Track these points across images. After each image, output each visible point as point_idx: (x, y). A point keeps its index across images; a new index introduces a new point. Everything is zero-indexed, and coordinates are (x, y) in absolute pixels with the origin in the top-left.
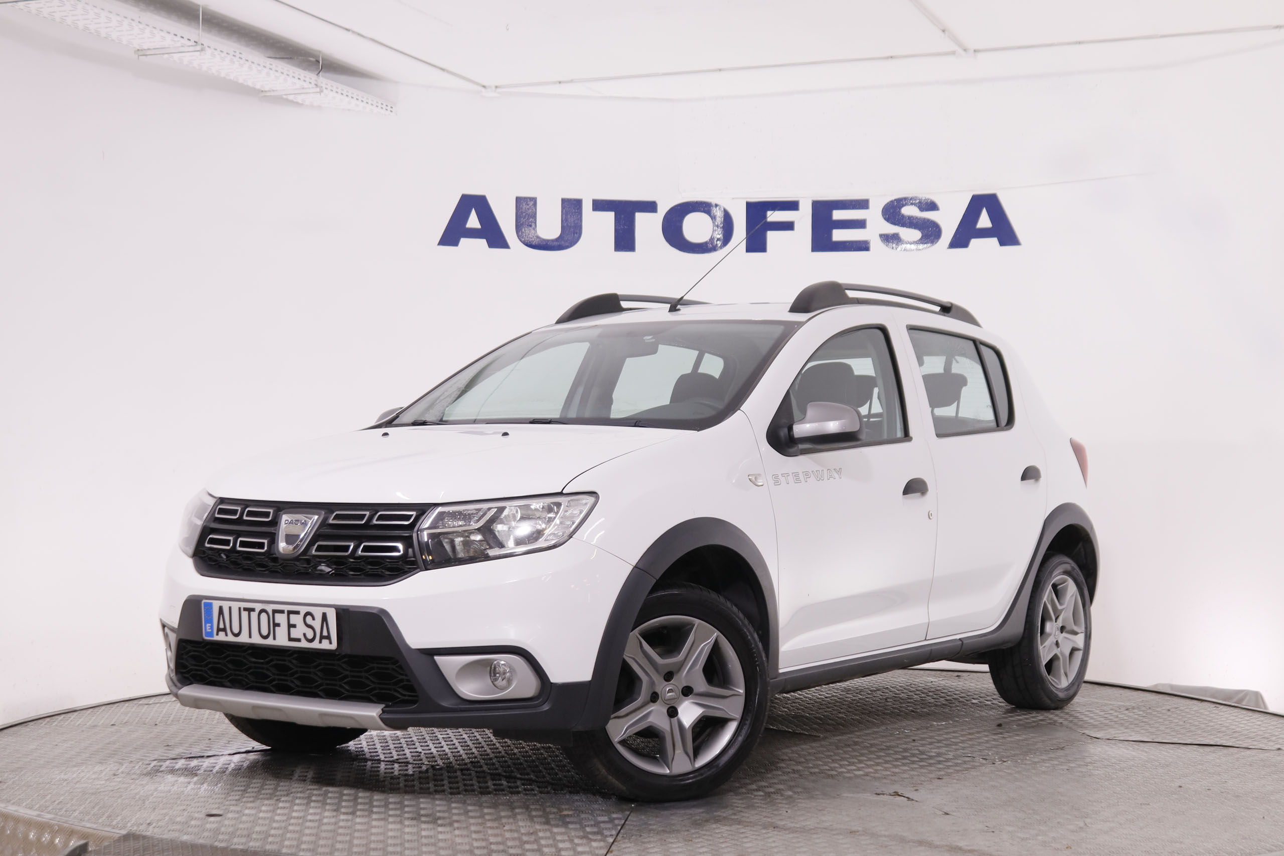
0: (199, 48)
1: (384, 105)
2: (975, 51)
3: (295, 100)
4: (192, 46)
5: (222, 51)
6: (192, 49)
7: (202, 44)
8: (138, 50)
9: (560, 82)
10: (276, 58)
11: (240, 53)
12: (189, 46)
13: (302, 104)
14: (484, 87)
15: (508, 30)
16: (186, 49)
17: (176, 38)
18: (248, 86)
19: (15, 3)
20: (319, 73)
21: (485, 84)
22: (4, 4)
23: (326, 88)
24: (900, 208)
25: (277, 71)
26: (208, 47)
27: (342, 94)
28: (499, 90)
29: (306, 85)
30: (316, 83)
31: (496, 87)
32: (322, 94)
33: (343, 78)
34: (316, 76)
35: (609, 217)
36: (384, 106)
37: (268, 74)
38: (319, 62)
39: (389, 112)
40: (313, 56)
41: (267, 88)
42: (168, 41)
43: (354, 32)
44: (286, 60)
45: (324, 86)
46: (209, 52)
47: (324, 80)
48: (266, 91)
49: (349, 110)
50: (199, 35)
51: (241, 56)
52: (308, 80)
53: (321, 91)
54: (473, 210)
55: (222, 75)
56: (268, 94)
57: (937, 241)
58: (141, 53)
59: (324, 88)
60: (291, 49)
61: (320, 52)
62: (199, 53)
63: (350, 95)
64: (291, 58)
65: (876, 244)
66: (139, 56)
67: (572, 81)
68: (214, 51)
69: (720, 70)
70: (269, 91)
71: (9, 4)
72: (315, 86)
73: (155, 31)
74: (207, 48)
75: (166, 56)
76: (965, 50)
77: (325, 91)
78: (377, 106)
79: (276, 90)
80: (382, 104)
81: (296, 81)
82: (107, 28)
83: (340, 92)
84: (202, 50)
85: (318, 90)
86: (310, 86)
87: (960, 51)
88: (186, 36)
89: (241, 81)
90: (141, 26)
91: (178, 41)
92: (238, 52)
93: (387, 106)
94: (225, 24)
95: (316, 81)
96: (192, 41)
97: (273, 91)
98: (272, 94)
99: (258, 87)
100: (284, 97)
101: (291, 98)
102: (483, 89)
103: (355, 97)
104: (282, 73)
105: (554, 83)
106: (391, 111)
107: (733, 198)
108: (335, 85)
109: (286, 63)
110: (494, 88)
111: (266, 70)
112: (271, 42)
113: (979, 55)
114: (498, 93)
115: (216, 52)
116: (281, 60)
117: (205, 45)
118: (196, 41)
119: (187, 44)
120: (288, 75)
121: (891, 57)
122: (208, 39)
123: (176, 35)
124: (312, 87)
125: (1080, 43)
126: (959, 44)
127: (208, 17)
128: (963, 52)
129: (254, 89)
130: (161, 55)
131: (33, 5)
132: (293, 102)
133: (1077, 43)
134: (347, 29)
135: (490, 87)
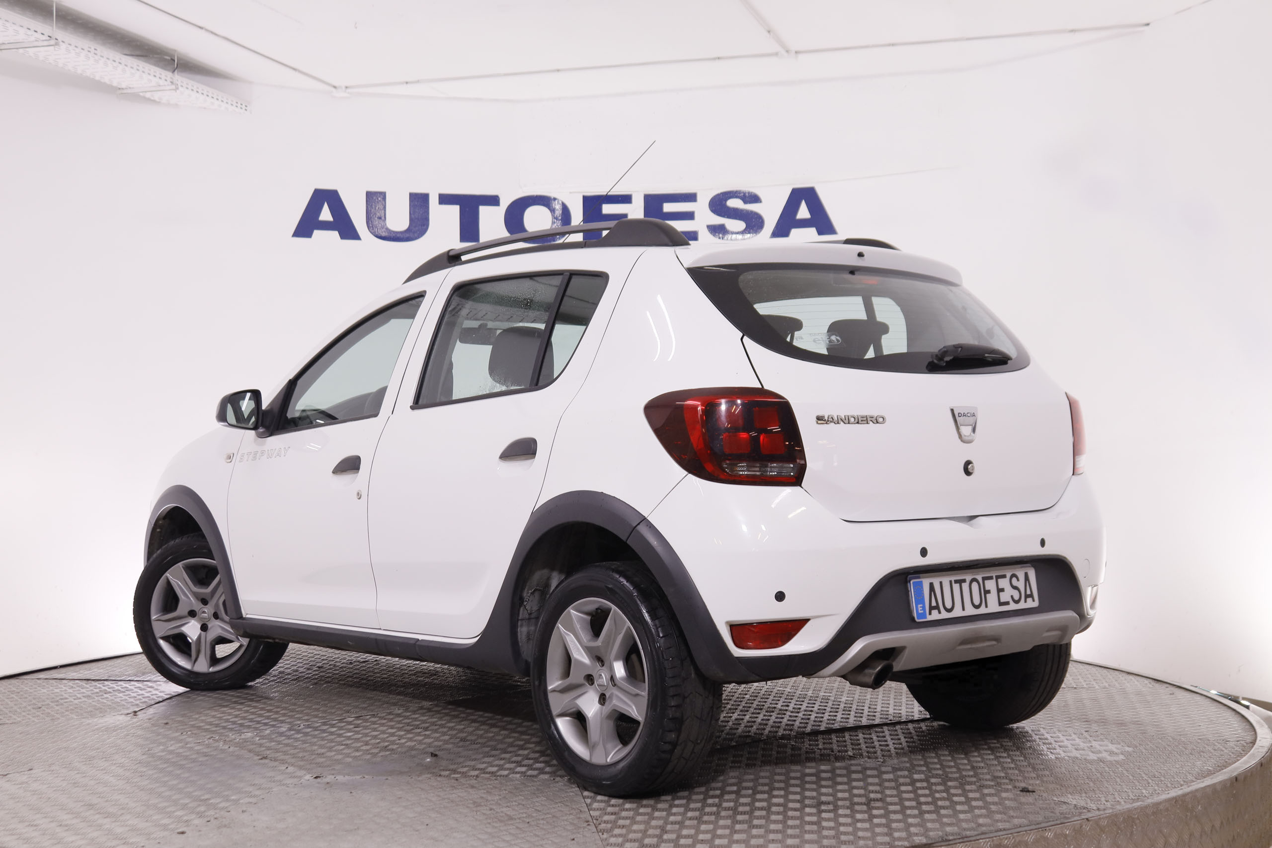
0: (53, 42)
1: (239, 103)
2: (796, 52)
3: (152, 98)
4: (46, 40)
5: (76, 47)
6: (46, 43)
7: (56, 39)
9: (407, 83)
10: (134, 55)
11: (95, 49)
12: (43, 41)
13: (159, 102)
14: (335, 87)
15: (356, 28)
16: (41, 44)
17: (29, 32)
18: (105, 84)
20: (174, 71)
23: (182, 86)
24: (726, 200)
25: (132, 68)
26: (62, 41)
27: (197, 92)
28: (348, 90)
29: (162, 82)
30: (171, 80)
31: (346, 87)
32: (177, 91)
33: (199, 77)
34: (172, 74)
35: (455, 209)
36: (239, 105)
37: (124, 70)
38: (174, 61)
39: (243, 110)
40: (167, 54)
41: (123, 86)
42: (21, 35)
43: (207, 30)
44: (142, 58)
46: (63, 46)
47: (179, 78)
48: (123, 89)
49: (205, 108)
50: (53, 30)
51: (96, 52)
53: (177, 88)
54: (326, 204)
55: (79, 71)
56: (125, 91)
57: (761, 231)
59: (179, 85)
60: (146, 48)
61: (175, 51)
62: (52, 48)
63: (205, 93)
64: (146, 56)
65: (704, 235)
67: (418, 82)
68: (68, 46)
69: (558, 70)
70: (126, 88)
72: (170, 84)
73: (8, 24)
74: (61, 43)
75: (21, 51)
76: (787, 51)
77: (180, 88)
78: (232, 105)
79: (133, 88)
80: (237, 103)
81: (151, 77)
83: (195, 90)
84: (57, 44)
85: (173, 87)
86: (166, 83)
87: (783, 52)
88: (40, 30)
89: (97, 78)
91: (32, 35)
92: (93, 48)
93: (241, 104)
94: (79, 22)
95: (171, 78)
96: (46, 35)
97: (130, 88)
98: (129, 91)
99: (115, 84)
100: (141, 94)
101: (148, 95)
102: (333, 89)
103: (210, 95)
104: (138, 70)
105: (402, 83)
106: (246, 110)
107: (570, 193)
108: (191, 83)
109: (145, 62)
110: (344, 88)
111: (121, 67)
112: (127, 40)
113: (800, 56)
114: (348, 93)
115: (71, 48)
116: (140, 57)
117: (60, 40)
118: (50, 35)
119: (41, 39)
120: (143, 72)
121: (719, 58)
122: (61, 34)
123: (29, 29)
124: (168, 85)
125: (893, 45)
126: (782, 45)
127: (59, 13)
128: (785, 54)
129: (111, 87)
130: (16, 50)
132: (150, 100)
133: (890, 45)
134: (200, 27)
135: (340, 87)
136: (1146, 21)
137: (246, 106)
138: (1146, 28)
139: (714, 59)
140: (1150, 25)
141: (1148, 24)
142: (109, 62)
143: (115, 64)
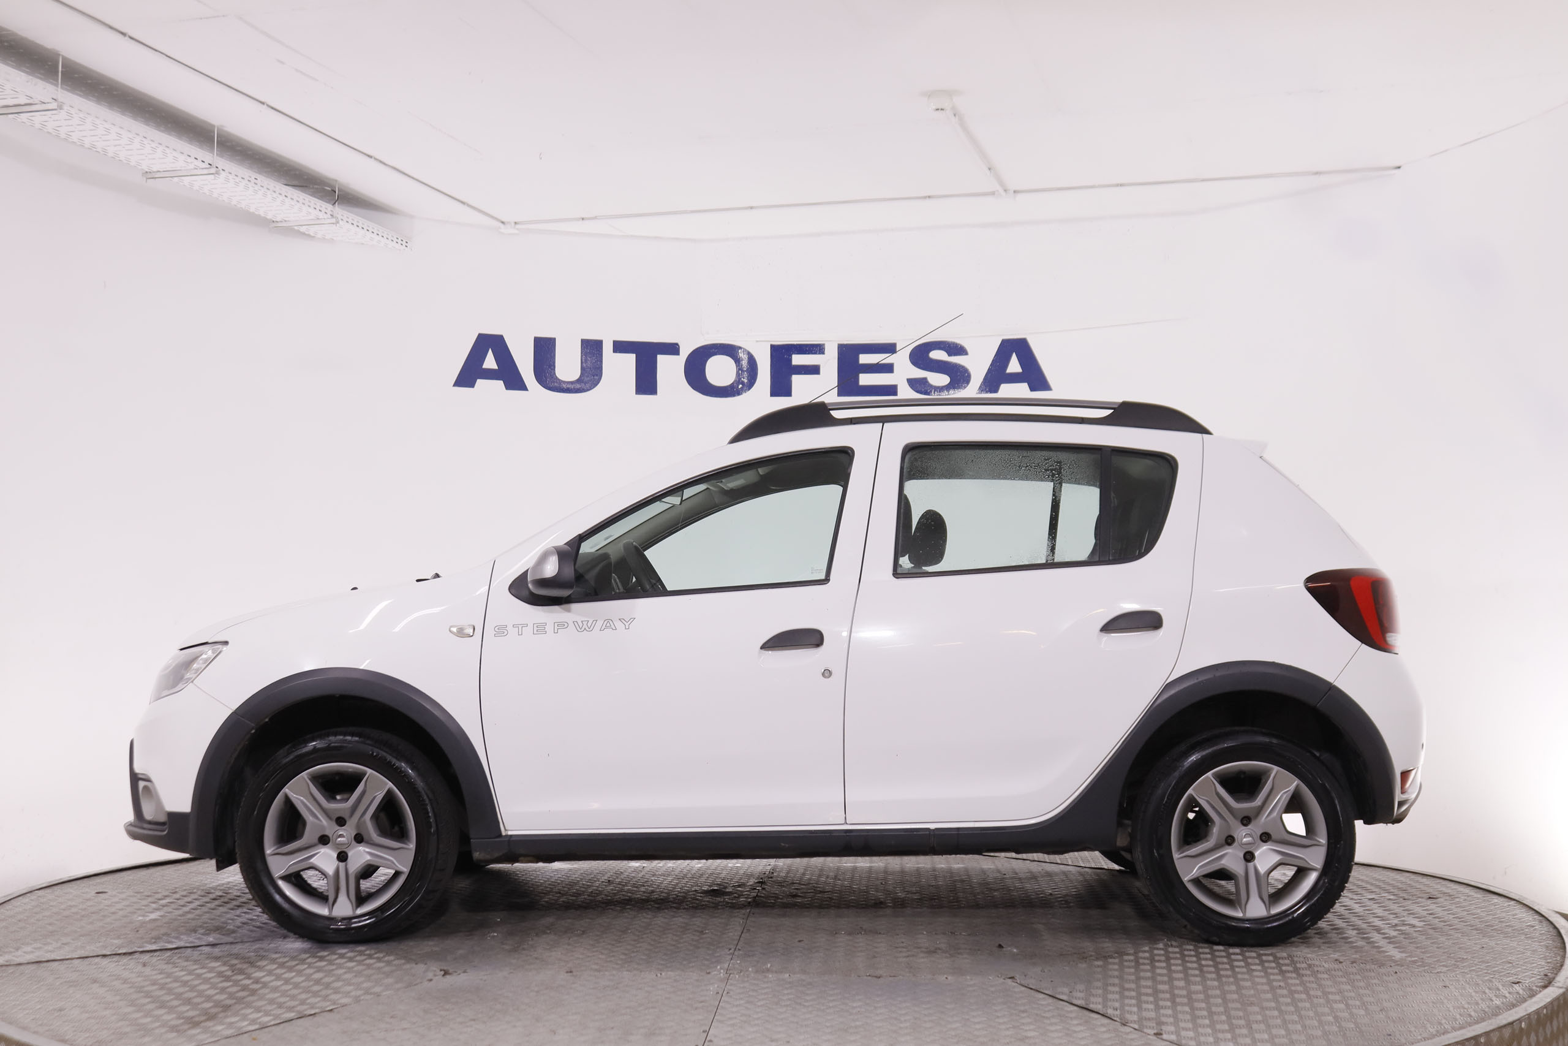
0: (213, 170)
1: (400, 239)
2: (1015, 192)
3: (307, 233)
4: (206, 168)
5: (236, 176)
6: (206, 172)
7: (217, 167)
8: (147, 172)
9: (583, 219)
10: (294, 186)
11: (255, 179)
12: (203, 169)
13: (314, 237)
14: (503, 223)
15: (541, 159)
16: (198, 172)
17: (189, 160)
18: (259, 216)
19: (16, 115)
20: (335, 203)
21: (503, 220)
22: (5, 116)
23: (342, 220)
25: (292, 199)
26: (223, 170)
27: (357, 226)
28: (518, 226)
29: (321, 215)
30: (332, 213)
31: (516, 223)
32: (338, 225)
33: (356, 210)
34: (331, 206)
36: (399, 241)
37: (283, 202)
38: (335, 192)
39: (404, 247)
40: (329, 185)
41: (279, 218)
42: (182, 163)
43: (376, 159)
44: (301, 188)
45: (340, 217)
46: (223, 174)
47: (339, 211)
48: (277, 222)
49: (362, 244)
50: (213, 157)
51: (256, 182)
52: (324, 210)
53: (338, 222)
55: (234, 202)
56: (279, 225)
58: (149, 176)
59: (339, 219)
60: (306, 177)
61: (336, 181)
62: (212, 176)
63: (365, 228)
64: (306, 187)
65: (905, 390)
66: (147, 178)
67: (595, 218)
68: (228, 175)
69: (752, 208)
70: (281, 222)
71: (10, 116)
72: (330, 217)
73: (168, 151)
74: (222, 172)
75: (176, 179)
76: (1005, 191)
77: (341, 222)
78: (392, 240)
79: (289, 221)
80: (397, 238)
81: (311, 210)
82: (115, 146)
83: (355, 225)
84: (217, 173)
85: (334, 220)
86: (326, 216)
87: (1001, 191)
88: (200, 158)
89: (252, 210)
90: (154, 145)
91: (191, 163)
92: (253, 178)
93: (402, 240)
95: (331, 211)
96: (207, 163)
97: (285, 221)
98: (283, 224)
99: (269, 217)
100: (296, 228)
101: (303, 229)
102: (502, 225)
103: (371, 230)
104: (298, 201)
105: (577, 219)
106: (406, 246)
107: (757, 341)
108: (351, 216)
109: (302, 191)
110: (513, 224)
111: (281, 198)
112: (285, 168)
113: (1019, 196)
114: (518, 229)
115: (231, 177)
116: (297, 188)
117: (220, 168)
118: (211, 163)
119: (201, 167)
120: (304, 204)
121: (928, 197)
122: (222, 163)
123: (190, 156)
124: (328, 218)
125: (1121, 185)
126: (1001, 183)
127: (219, 139)
128: (1003, 193)
129: (265, 219)
130: (171, 178)
131: (38, 118)
132: (304, 234)
133: (1117, 185)
134: (369, 156)
135: (509, 223)
136: (1398, 165)
137: (407, 242)
138: (1397, 171)
139: (925, 197)
140: (1401, 168)
141: (1399, 167)
142: (269, 192)
143: (275, 195)
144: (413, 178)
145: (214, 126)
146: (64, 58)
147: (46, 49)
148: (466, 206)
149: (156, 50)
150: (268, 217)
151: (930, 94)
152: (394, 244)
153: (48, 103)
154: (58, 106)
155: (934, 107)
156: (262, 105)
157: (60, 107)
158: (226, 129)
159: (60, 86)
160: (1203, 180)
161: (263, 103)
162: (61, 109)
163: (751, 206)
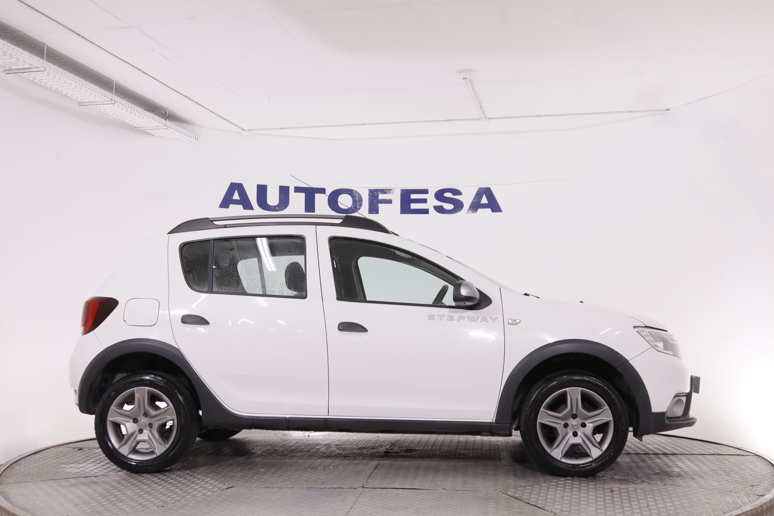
0: (113, 102)
2: (490, 118)
3: (151, 133)
4: (109, 101)
5: (123, 105)
6: (109, 103)
8: (80, 102)
9: (282, 128)
11: (131, 107)
13: (154, 135)
14: (243, 130)
16: (106, 103)
17: (102, 97)
20: (166, 119)
21: (244, 129)
22: (17, 74)
23: (169, 127)
25: (148, 117)
28: (250, 132)
29: (160, 125)
30: (165, 124)
31: (249, 130)
34: (165, 121)
36: (194, 138)
38: (167, 114)
40: (164, 111)
42: (99, 98)
43: (189, 98)
47: (168, 123)
48: (138, 128)
49: (177, 139)
50: (113, 96)
51: (132, 109)
52: (161, 122)
53: (168, 128)
55: (119, 118)
56: (139, 129)
58: (81, 104)
60: (153, 106)
61: (167, 108)
62: (112, 105)
63: (180, 131)
64: (154, 111)
65: (432, 211)
66: (79, 105)
67: (288, 128)
68: (119, 104)
70: (140, 127)
74: (116, 103)
75: (93, 106)
78: (191, 137)
79: (143, 127)
80: (194, 136)
81: (156, 122)
82: (67, 89)
83: (175, 129)
85: (166, 127)
86: (162, 125)
88: (106, 96)
89: (127, 122)
90: (86, 89)
93: (196, 137)
96: (110, 98)
97: (142, 127)
98: (141, 129)
100: (146, 131)
101: (149, 131)
102: (243, 131)
103: (182, 132)
104: (150, 118)
105: (279, 129)
106: (197, 140)
107: (362, 188)
108: (174, 125)
109: (151, 113)
110: (248, 131)
111: (143, 116)
112: (144, 102)
113: (491, 121)
114: (250, 133)
116: (149, 111)
117: (116, 101)
118: (112, 99)
119: (107, 100)
120: (153, 119)
121: (449, 120)
122: (116, 98)
123: (102, 95)
124: (163, 126)
125: (539, 116)
126: (484, 114)
127: (116, 87)
128: (484, 119)
129: (133, 126)
130: (91, 106)
131: (32, 75)
132: (149, 134)
133: (538, 116)
134: (185, 96)
135: (246, 130)
137: (198, 138)
138: (666, 111)
139: (447, 120)
141: (669, 110)
142: (137, 113)
143: (140, 115)
144: (205, 107)
145: (114, 81)
146: (47, 46)
147: (40, 42)
148: (227, 122)
149: (93, 43)
150: (134, 125)
151: (460, 72)
152: (192, 139)
153: (39, 68)
154: (44, 69)
155: (462, 77)
156: (139, 71)
157: (45, 70)
158: (118, 82)
159: (45, 60)
160: (577, 114)
161: (140, 70)
162: (45, 71)
163: (364, 123)
